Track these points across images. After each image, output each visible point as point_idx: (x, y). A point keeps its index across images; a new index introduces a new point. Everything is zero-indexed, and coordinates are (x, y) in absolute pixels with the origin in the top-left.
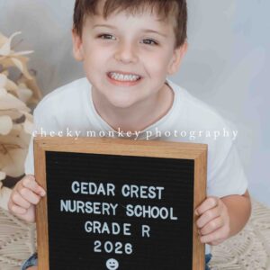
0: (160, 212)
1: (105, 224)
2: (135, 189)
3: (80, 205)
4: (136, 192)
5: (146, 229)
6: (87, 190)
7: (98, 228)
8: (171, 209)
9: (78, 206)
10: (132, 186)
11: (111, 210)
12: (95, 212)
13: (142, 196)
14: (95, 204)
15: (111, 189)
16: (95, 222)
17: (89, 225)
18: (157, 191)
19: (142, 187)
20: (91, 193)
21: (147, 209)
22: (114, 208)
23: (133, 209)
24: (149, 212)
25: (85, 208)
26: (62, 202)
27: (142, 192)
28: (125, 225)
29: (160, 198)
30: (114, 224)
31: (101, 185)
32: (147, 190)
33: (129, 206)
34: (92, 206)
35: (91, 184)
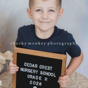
0: (51, 74)
1: (34, 76)
2: (43, 67)
3: (27, 70)
5: (46, 79)
6: (29, 65)
7: (32, 77)
8: (54, 74)
9: (26, 70)
10: (43, 66)
11: (36, 72)
12: (31, 72)
13: (46, 69)
14: (31, 70)
15: (36, 66)
16: (31, 75)
17: (29, 76)
18: (50, 68)
19: (46, 66)
20: (30, 66)
21: (47, 73)
22: (37, 72)
23: (43, 73)
24: (47, 74)
25: (28, 71)
27: (46, 68)
28: (40, 77)
29: (51, 70)
30: (36, 76)
31: (33, 65)
32: (47, 67)
33: (41, 72)
34: (30, 70)
35: (30, 64)
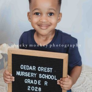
0: (51, 77)
1: (32, 80)
3: (23, 73)
4: (43, 70)
5: (46, 83)
6: (26, 68)
8: (55, 76)
9: (23, 74)
10: (42, 67)
12: (29, 76)
13: (45, 71)
14: (28, 73)
15: (34, 68)
17: (26, 81)
18: (50, 70)
19: (45, 68)
21: (46, 76)
22: (35, 75)
23: (42, 76)
25: (25, 74)
26: (17, 72)
28: (39, 81)
29: (51, 72)
30: (35, 80)
31: (31, 67)
32: (47, 69)
33: (40, 75)
35: (27, 66)
